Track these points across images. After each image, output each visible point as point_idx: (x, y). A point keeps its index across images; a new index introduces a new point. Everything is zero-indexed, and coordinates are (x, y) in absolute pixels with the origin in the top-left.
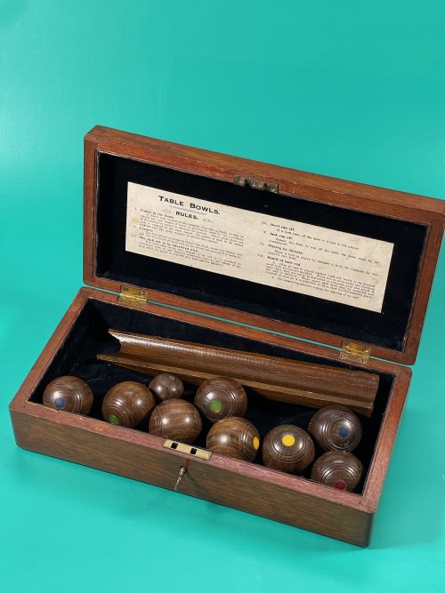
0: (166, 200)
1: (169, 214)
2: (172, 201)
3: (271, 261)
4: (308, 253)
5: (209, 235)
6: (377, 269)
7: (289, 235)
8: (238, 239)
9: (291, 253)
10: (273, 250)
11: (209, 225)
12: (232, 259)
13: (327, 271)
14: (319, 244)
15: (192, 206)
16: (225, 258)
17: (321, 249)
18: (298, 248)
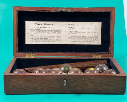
0: (37, 24)
1: (38, 29)
2: (39, 24)
3: (69, 36)
4: (79, 31)
5: (50, 32)
6: (98, 31)
7: (73, 27)
8: (59, 32)
9: (74, 32)
10: (69, 32)
11: (50, 29)
12: (58, 38)
13: (85, 35)
14: (82, 27)
15: (45, 24)
16: (56, 38)
17: (82, 29)
18: (76, 30)
